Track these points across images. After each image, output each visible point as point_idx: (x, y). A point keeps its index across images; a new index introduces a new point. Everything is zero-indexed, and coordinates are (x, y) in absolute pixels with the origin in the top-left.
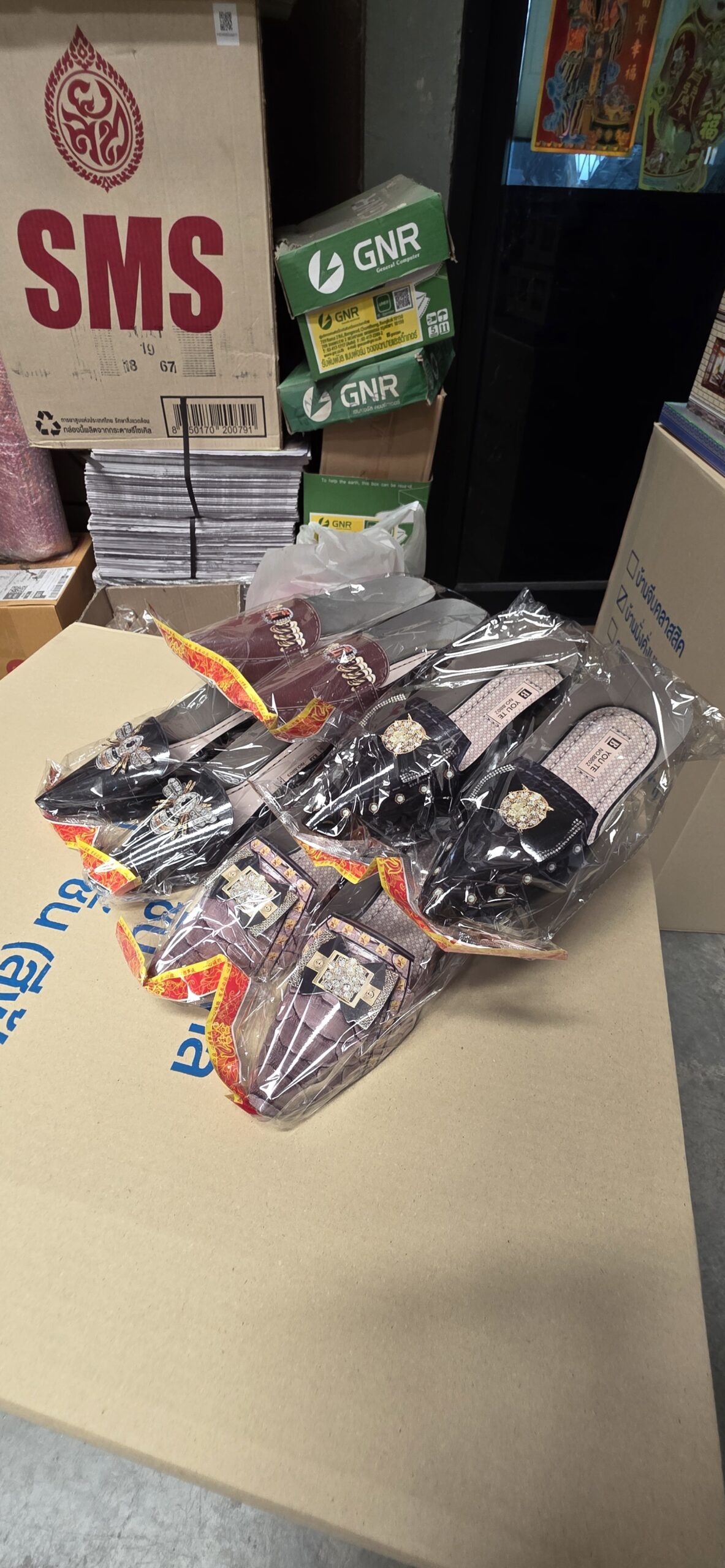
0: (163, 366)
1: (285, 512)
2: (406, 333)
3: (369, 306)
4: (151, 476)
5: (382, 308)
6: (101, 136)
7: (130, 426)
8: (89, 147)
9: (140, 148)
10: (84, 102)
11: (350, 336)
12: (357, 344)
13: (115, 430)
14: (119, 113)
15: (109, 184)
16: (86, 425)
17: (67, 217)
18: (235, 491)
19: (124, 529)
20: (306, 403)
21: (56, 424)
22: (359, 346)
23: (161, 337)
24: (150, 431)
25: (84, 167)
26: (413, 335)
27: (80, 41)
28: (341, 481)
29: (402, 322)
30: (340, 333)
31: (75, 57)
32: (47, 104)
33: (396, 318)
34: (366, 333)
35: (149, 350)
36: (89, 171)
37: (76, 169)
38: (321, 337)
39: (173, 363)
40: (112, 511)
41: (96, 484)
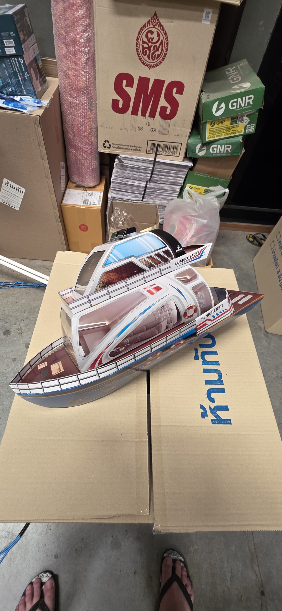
0: (151, 130)
1: (179, 183)
2: (238, 131)
3: (229, 120)
4: (137, 166)
5: (233, 122)
6: (153, 50)
7: (134, 148)
8: (148, 54)
9: (165, 56)
10: (151, 38)
11: (219, 130)
12: (221, 132)
13: (129, 149)
14: (162, 43)
15: (150, 67)
16: (120, 146)
17: (133, 77)
18: (164, 174)
19: (123, 182)
20: (197, 148)
21: (110, 145)
22: (221, 133)
23: (154, 120)
24: (141, 151)
25: (144, 60)
26: (241, 131)
27: (155, 17)
28: (201, 175)
29: (238, 127)
30: (216, 129)
31: (152, 22)
32: (137, 37)
33: (236, 125)
34: (225, 129)
35: (148, 124)
36: (145, 62)
37: (141, 61)
38: (210, 129)
39: (155, 129)
40: (121, 176)
41: (118, 167)
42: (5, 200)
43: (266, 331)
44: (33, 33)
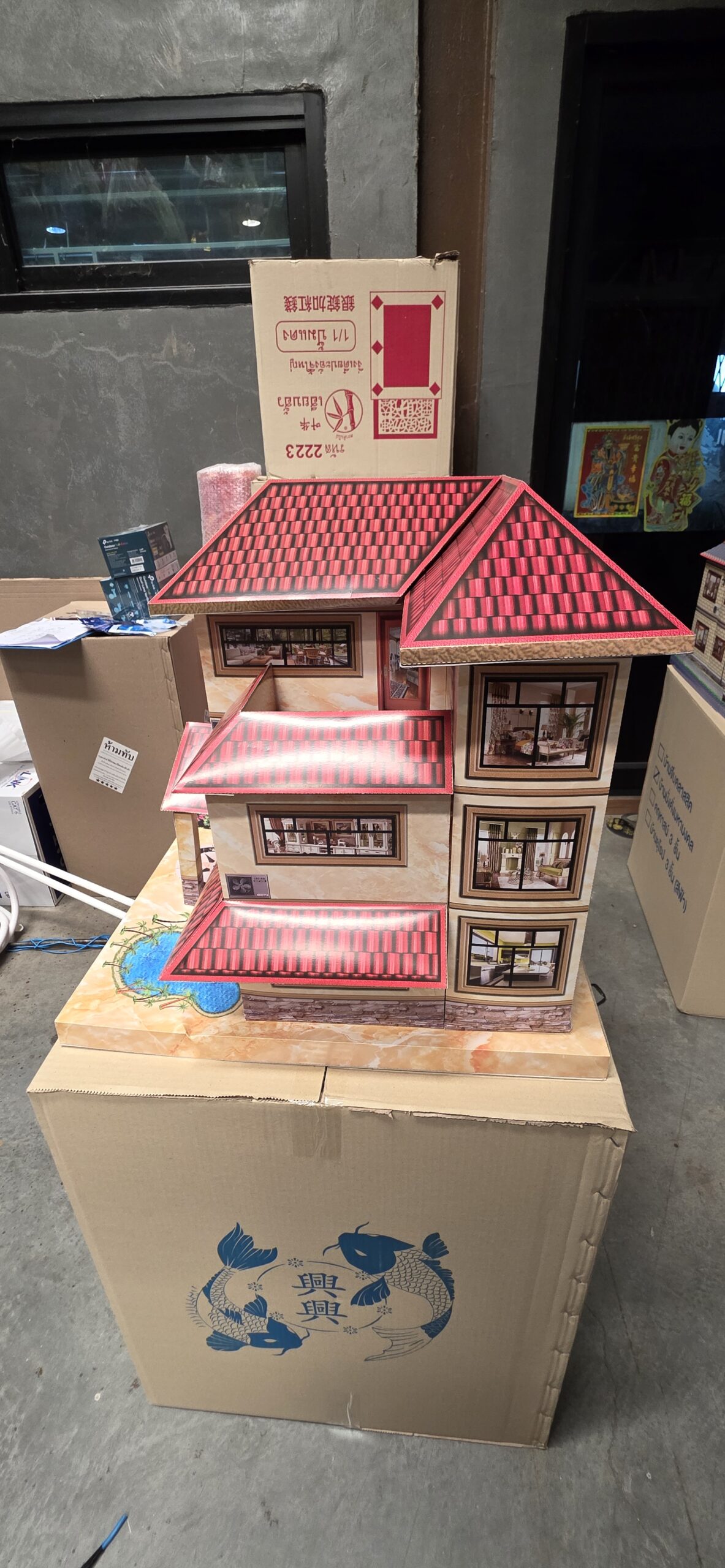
42: (101, 775)
43: (679, 1011)
44: (173, 549)
